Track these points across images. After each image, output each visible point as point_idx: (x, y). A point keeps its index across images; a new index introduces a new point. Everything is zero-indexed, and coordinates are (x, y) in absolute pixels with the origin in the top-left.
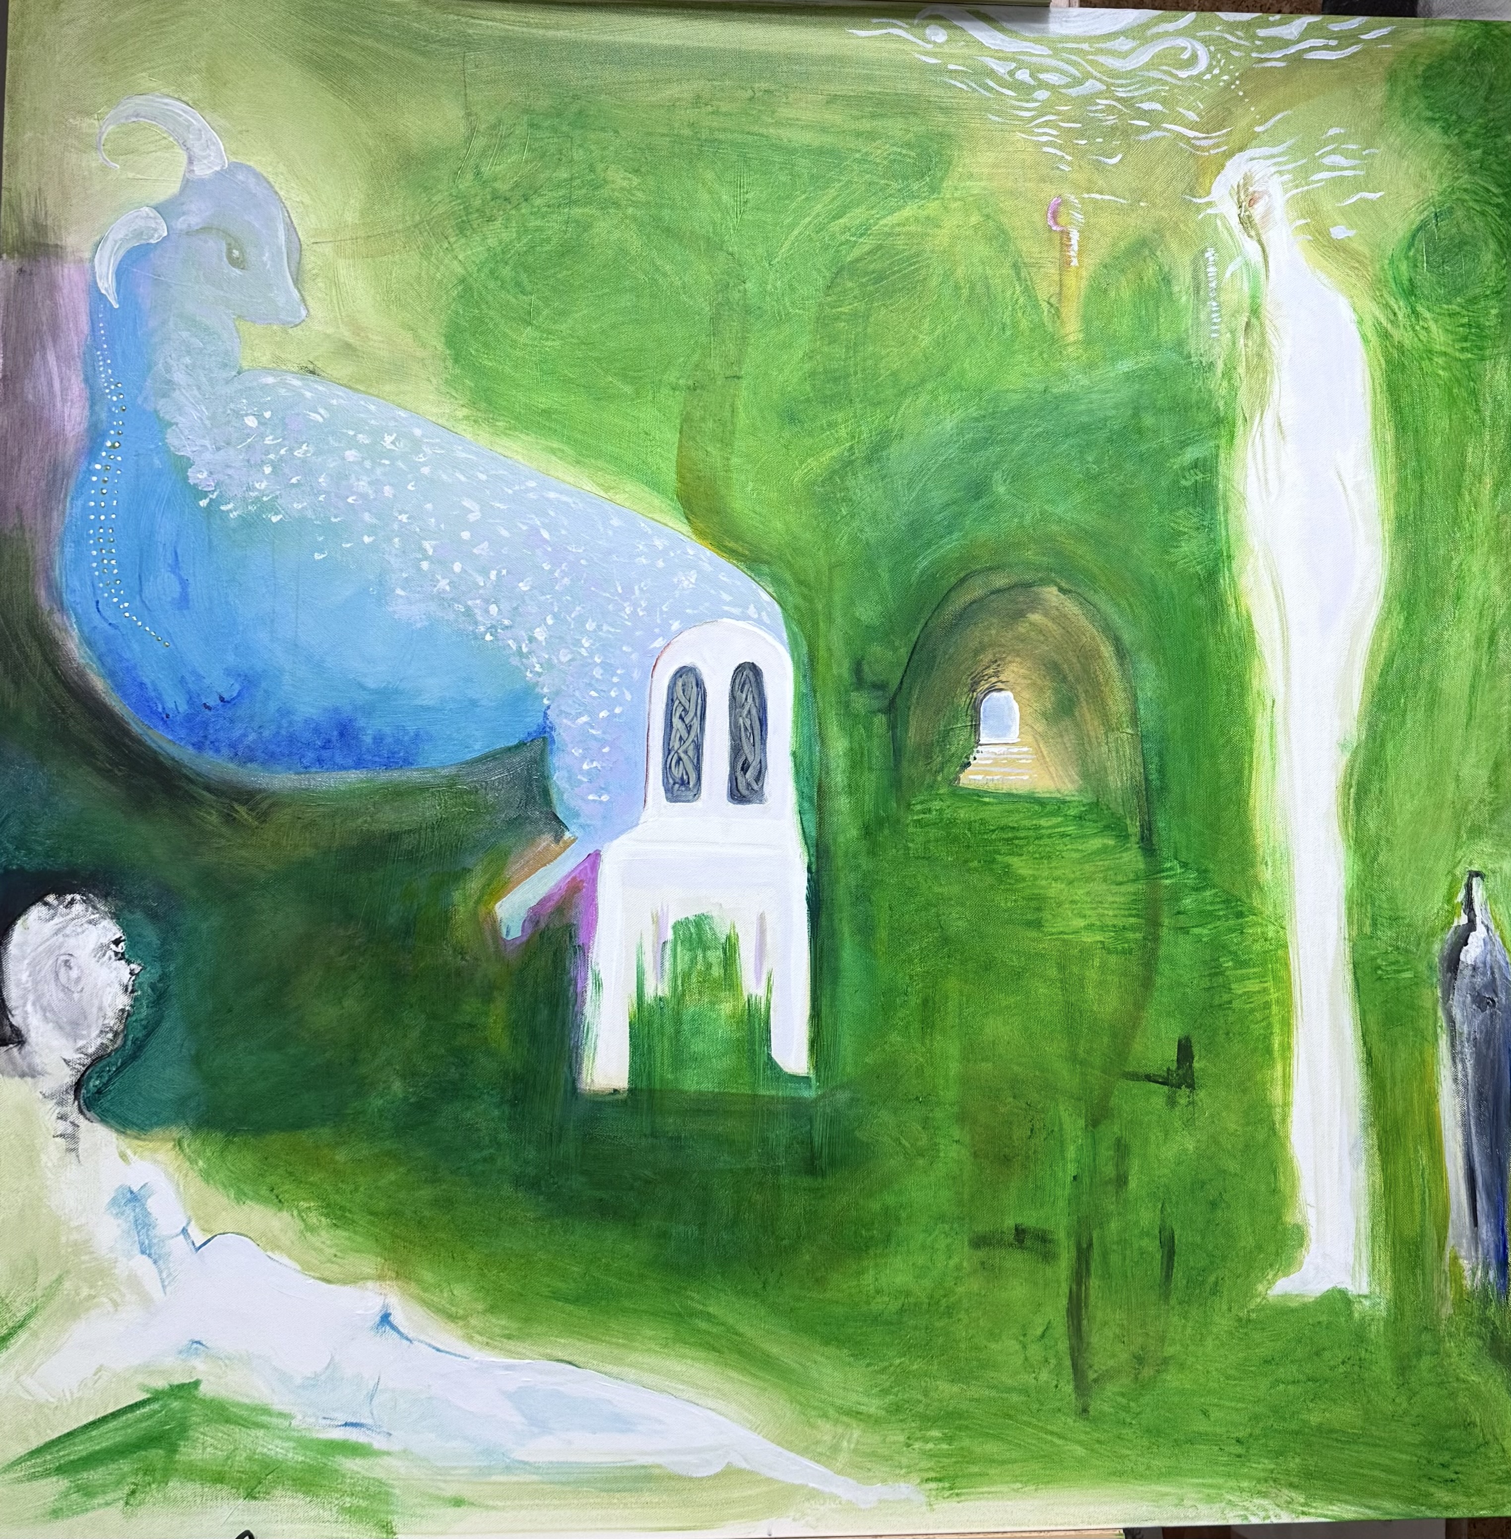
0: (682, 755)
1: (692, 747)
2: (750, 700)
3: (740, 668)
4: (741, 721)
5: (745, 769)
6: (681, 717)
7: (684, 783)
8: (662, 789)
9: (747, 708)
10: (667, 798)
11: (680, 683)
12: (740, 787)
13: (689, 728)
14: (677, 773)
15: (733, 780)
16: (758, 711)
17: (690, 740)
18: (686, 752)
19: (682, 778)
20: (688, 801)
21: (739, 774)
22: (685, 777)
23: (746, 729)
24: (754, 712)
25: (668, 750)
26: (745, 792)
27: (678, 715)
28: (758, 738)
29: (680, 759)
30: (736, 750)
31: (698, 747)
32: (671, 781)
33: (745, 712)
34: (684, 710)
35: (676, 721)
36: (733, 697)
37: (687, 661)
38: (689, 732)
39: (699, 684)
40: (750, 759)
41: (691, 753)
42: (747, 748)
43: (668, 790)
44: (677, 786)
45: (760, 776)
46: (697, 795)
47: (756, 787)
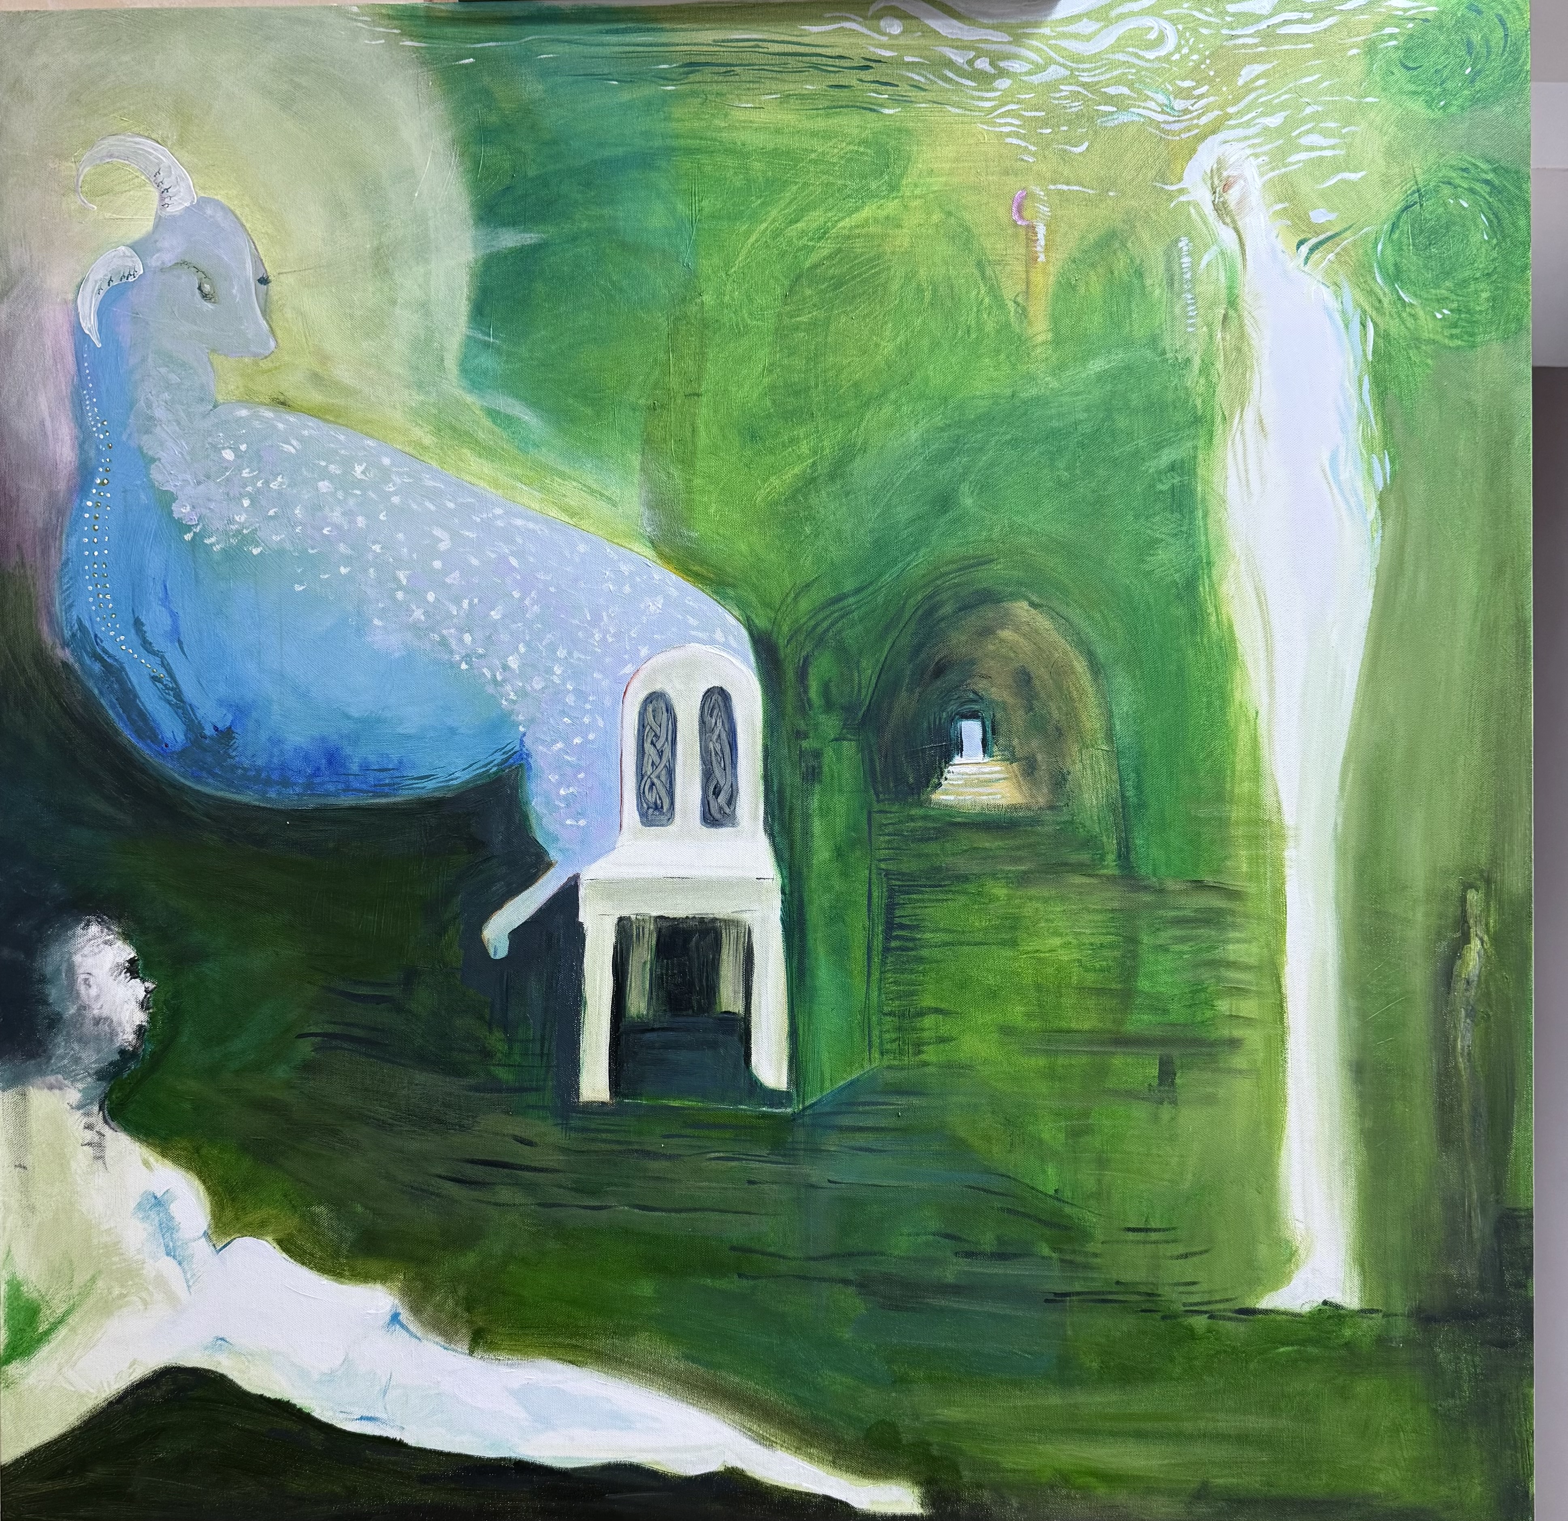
0: (655, 780)
1: (664, 772)
2: (719, 724)
3: (709, 693)
4: (711, 746)
5: (717, 793)
6: (652, 743)
7: (657, 808)
8: (637, 813)
9: (717, 733)
10: (643, 823)
11: (650, 709)
12: (713, 811)
13: (660, 754)
14: (651, 797)
15: (706, 804)
16: (728, 735)
17: (662, 766)
18: (658, 777)
19: (656, 803)
20: (662, 825)
21: (711, 797)
22: (659, 802)
23: (716, 753)
24: (724, 736)
25: (641, 775)
26: (718, 816)
27: (649, 741)
28: (728, 761)
29: (653, 784)
30: (708, 775)
31: (671, 772)
32: (645, 805)
33: (715, 737)
34: (656, 735)
35: (647, 745)
36: (702, 722)
37: (657, 687)
38: (661, 757)
39: (670, 710)
40: (722, 783)
41: (663, 779)
42: (718, 772)
43: (643, 815)
44: (651, 811)
45: (731, 800)
46: (670, 819)
47: (727, 811)
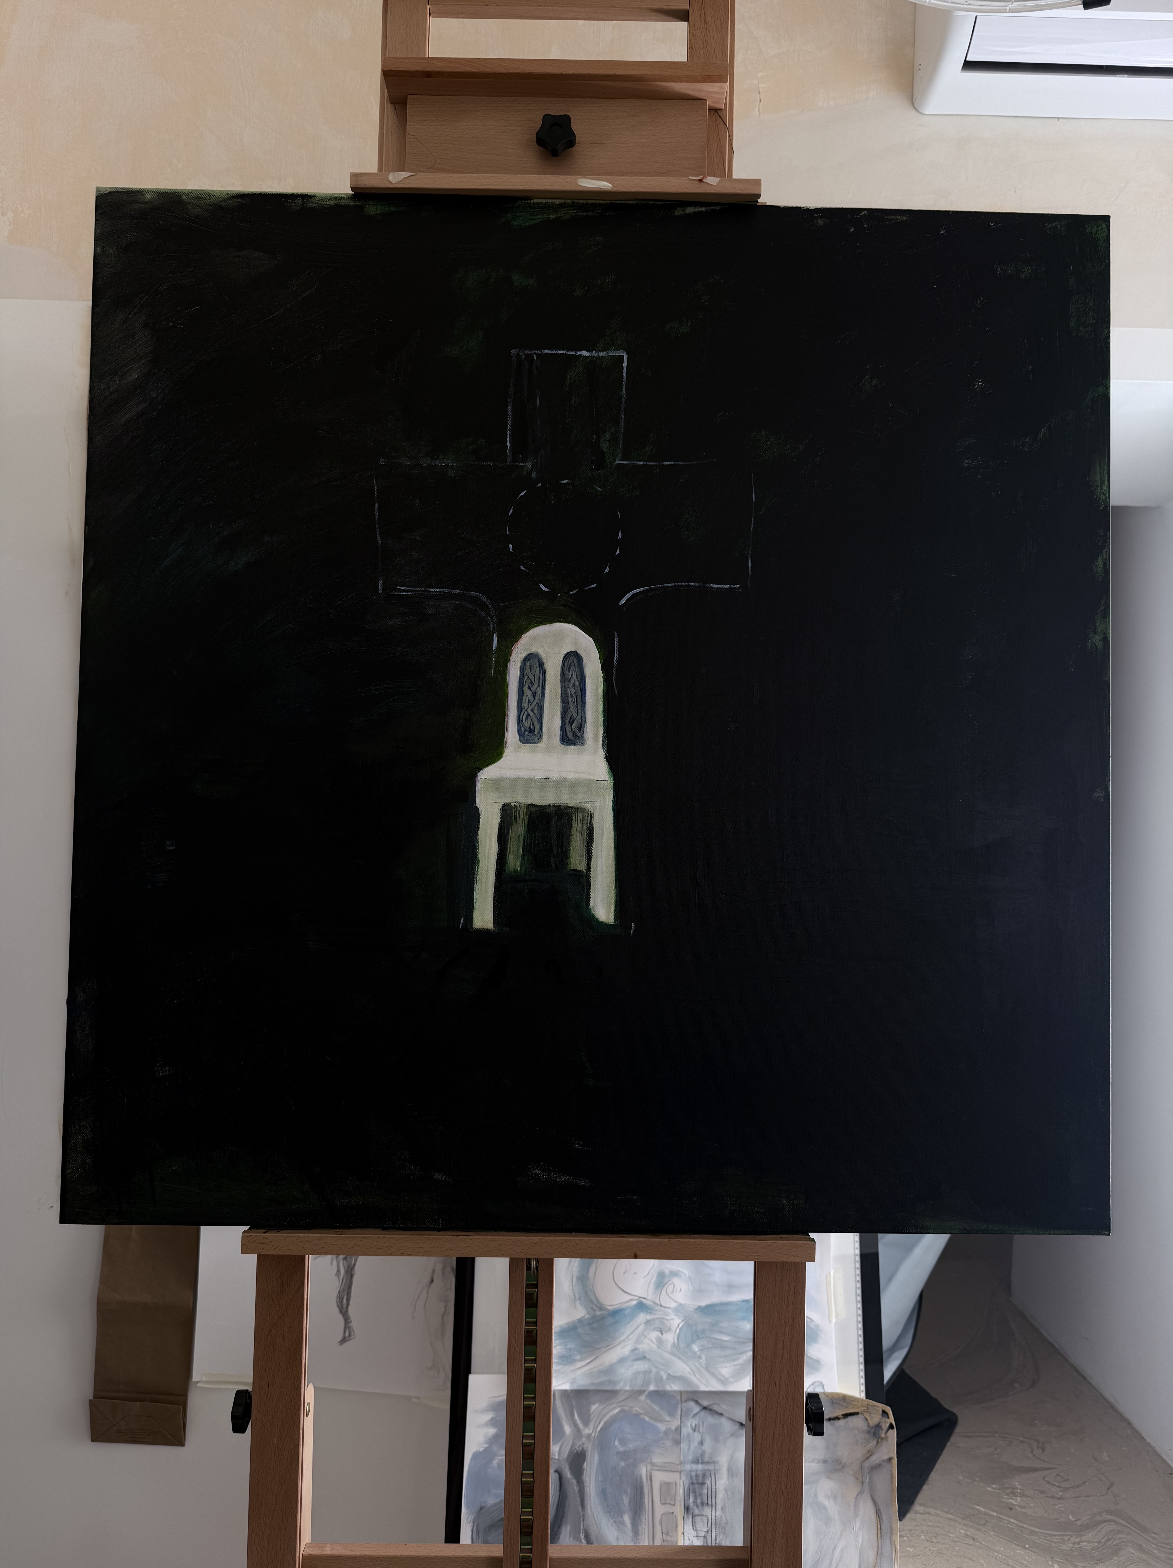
0: (530, 713)
1: (536, 707)
2: (574, 676)
3: (568, 655)
4: (568, 690)
5: (571, 722)
6: (529, 688)
7: (531, 731)
8: (517, 734)
9: (572, 681)
10: (520, 741)
11: (528, 664)
12: (568, 735)
13: (534, 696)
14: (527, 724)
15: (563, 728)
16: (580, 684)
17: (535, 702)
18: (532, 710)
19: (530, 728)
20: (535, 743)
21: (568, 725)
22: (532, 727)
23: (572, 696)
24: (577, 684)
25: (520, 709)
26: (571, 737)
27: (527, 686)
28: (579, 701)
29: (528, 715)
30: (565, 711)
31: (541, 708)
32: (523, 729)
33: (571, 685)
34: (531, 682)
35: (526, 689)
36: (563, 674)
37: (534, 650)
39: (541, 665)
40: (575, 716)
41: (536, 711)
42: (572, 708)
43: (521, 735)
44: (527, 733)
45: (582, 726)
46: (540, 738)
47: (578, 734)
